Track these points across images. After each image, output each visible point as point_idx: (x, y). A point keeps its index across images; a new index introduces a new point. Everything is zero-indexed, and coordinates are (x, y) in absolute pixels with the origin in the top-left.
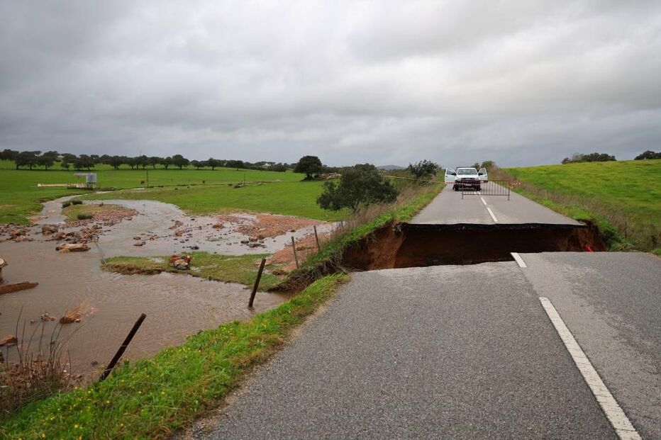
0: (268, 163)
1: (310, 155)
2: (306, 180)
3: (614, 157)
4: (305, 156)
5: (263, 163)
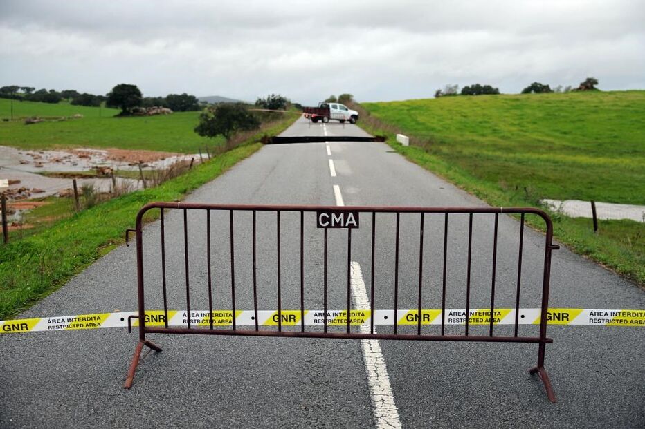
0: (23, 88)
1: (127, 83)
2: (121, 115)
3: (497, 89)
4: (120, 84)
5: (14, 88)
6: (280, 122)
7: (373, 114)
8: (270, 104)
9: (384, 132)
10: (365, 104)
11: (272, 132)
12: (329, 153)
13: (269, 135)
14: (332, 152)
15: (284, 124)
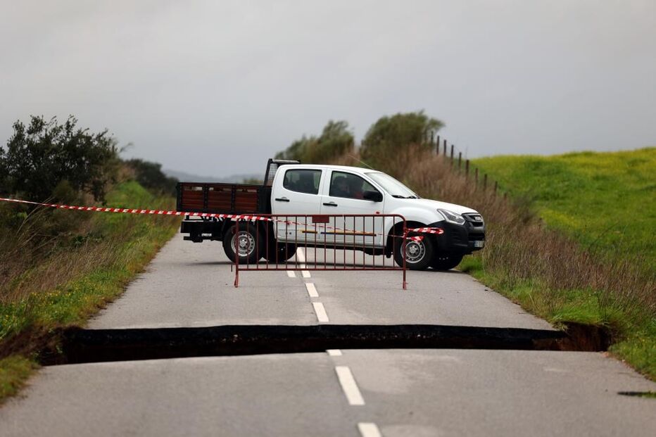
6: (88, 258)
7: (547, 214)
8: (24, 169)
9: (605, 303)
10: (503, 163)
11: (59, 309)
12: (355, 398)
13: (46, 319)
14: (364, 392)
15: (110, 266)
